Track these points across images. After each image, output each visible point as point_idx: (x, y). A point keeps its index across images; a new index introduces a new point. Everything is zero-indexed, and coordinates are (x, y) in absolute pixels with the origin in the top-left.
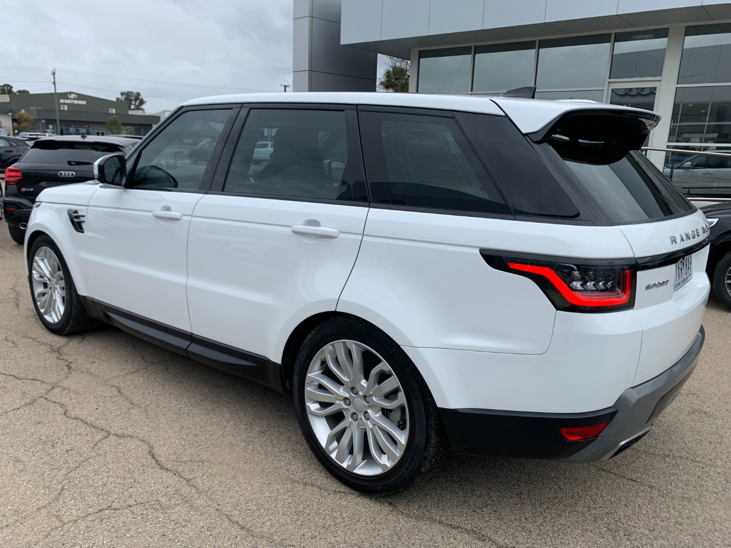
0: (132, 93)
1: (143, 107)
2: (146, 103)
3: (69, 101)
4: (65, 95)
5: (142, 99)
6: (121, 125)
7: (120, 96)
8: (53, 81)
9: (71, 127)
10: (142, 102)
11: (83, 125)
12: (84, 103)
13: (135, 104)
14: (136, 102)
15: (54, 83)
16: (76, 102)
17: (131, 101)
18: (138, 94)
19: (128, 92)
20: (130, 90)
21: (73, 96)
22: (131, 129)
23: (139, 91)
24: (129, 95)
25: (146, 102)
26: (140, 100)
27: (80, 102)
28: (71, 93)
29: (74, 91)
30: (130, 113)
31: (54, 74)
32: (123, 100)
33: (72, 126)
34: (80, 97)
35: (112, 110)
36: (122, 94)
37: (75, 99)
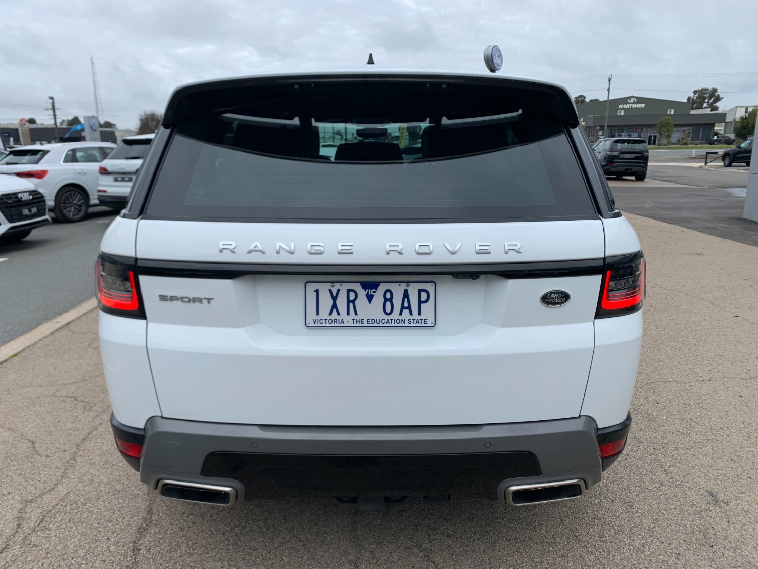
0: (707, 89)
1: (718, 104)
2: (722, 100)
3: (628, 106)
4: (624, 100)
5: (718, 95)
6: (673, 126)
7: (692, 95)
8: (608, 87)
9: (623, 132)
10: (718, 99)
11: (636, 130)
12: (643, 106)
13: (708, 102)
14: (709, 100)
15: (609, 90)
16: (634, 106)
17: (705, 98)
18: (715, 90)
19: (702, 89)
20: (705, 87)
21: (632, 100)
22: (688, 130)
23: (715, 87)
24: (703, 93)
25: (722, 98)
26: (715, 97)
27: (639, 106)
28: (632, 97)
29: (634, 95)
30: (692, 112)
31: (610, 80)
32: (695, 98)
33: (625, 131)
34: (640, 100)
35: (670, 111)
36: (695, 92)
37: (633, 103)
